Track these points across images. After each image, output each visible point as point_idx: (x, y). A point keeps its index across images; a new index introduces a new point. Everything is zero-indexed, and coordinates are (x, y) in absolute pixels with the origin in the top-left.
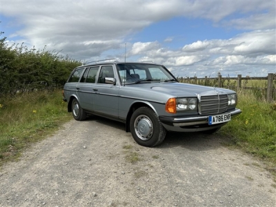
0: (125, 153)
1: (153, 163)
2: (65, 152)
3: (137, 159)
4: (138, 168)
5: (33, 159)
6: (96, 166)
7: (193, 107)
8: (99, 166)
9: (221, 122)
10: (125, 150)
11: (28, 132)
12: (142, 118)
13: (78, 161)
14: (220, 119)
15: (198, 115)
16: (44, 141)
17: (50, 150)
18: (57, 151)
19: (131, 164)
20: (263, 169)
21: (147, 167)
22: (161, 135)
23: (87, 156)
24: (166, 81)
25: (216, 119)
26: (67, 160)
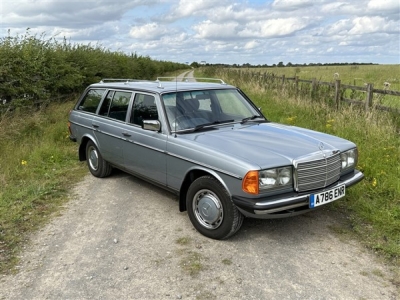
0: (179, 253)
1: (224, 275)
2: (86, 251)
3: (200, 268)
4: (201, 286)
5: (38, 268)
6: (137, 282)
7: (286, 180)
8: (142, 281)
9: (329, 201)
10: (179, 247)
11: (20, 208)
12: (206, 193)
13: (109, 271)
14: (329, 196)
15: (294, 193)
16: (49, 228)
17: (62, 247)
18: (72, 249)
19: (190, 277)
20: (387, 282)
21: (214, 284)
22: (235, 223)
23: (121, 261)
24: (244, 122)
25: (321, 198)
26: (92, 269)
